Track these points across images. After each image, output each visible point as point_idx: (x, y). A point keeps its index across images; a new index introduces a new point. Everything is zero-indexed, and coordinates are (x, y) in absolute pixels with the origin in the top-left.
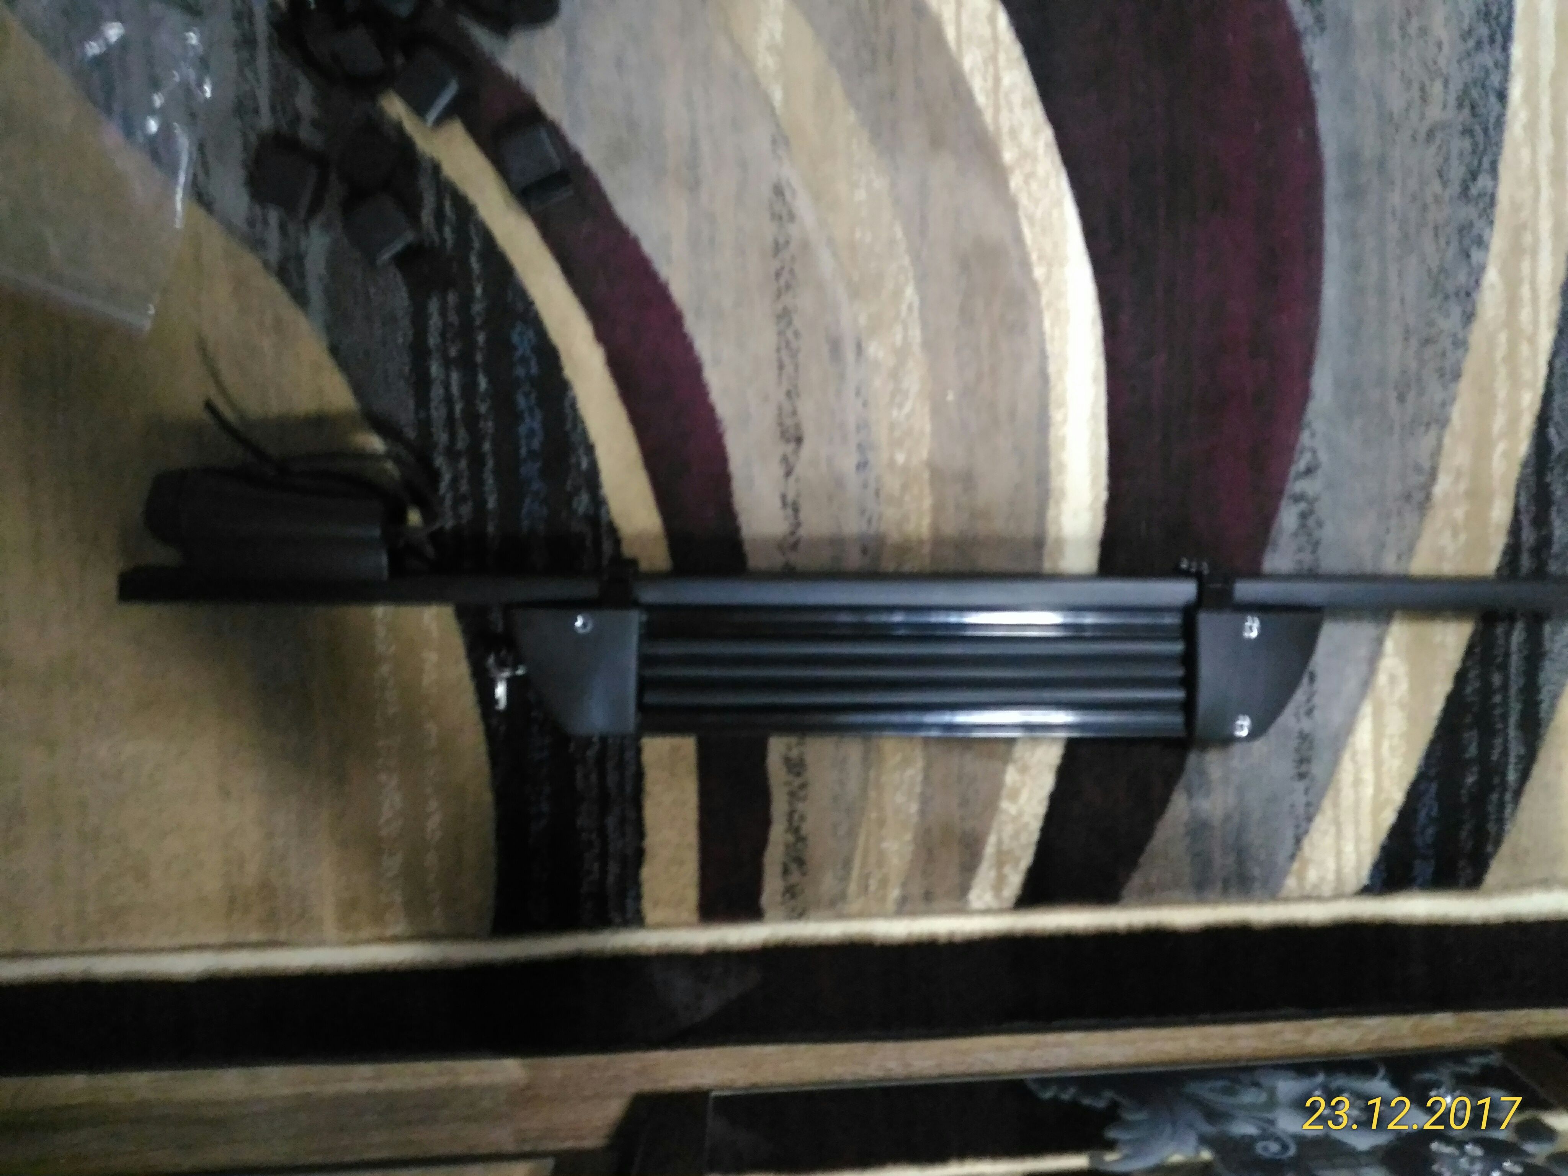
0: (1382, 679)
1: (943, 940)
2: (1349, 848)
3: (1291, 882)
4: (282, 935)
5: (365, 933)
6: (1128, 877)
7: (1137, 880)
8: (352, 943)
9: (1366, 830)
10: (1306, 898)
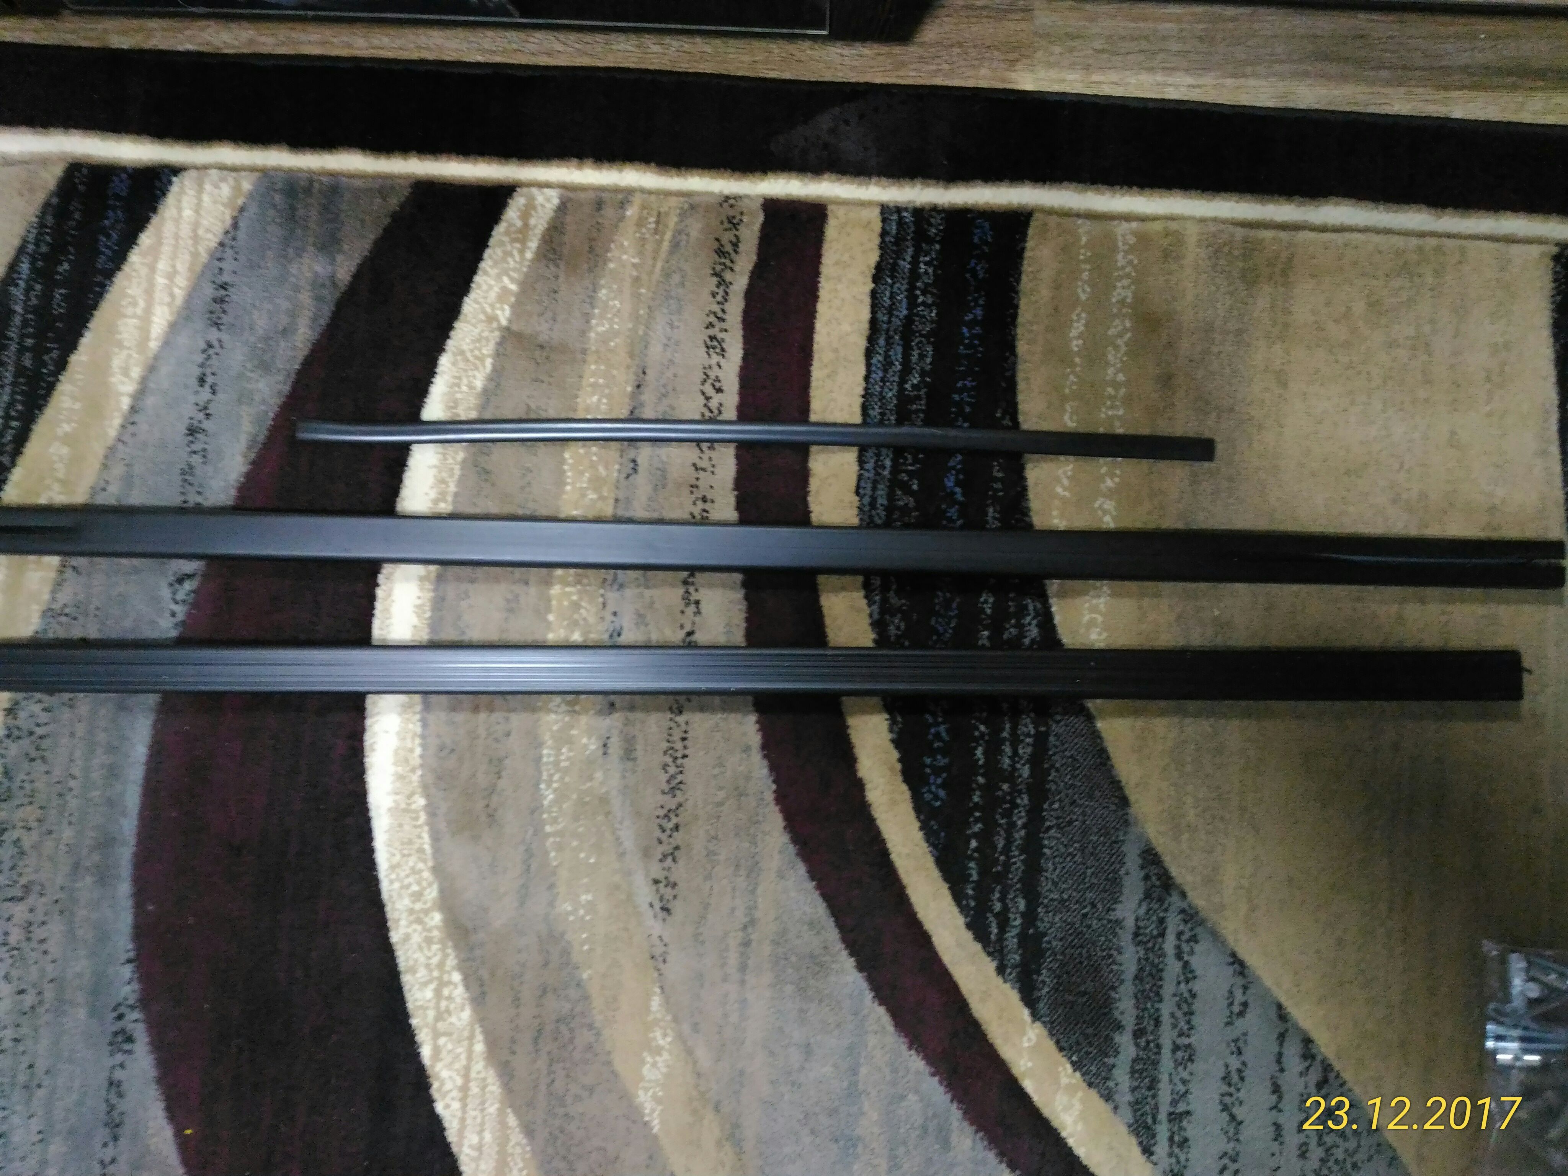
0: (136, 372)
1: (589, 162)
2: (188, 213)
3: (247, 186)
4: (1240, 232)
5: (1157, 226)
6: (402, 206)
7: (394, 202)
8: (1172, 218)
9: (168, 228)
10: (234, 169)
